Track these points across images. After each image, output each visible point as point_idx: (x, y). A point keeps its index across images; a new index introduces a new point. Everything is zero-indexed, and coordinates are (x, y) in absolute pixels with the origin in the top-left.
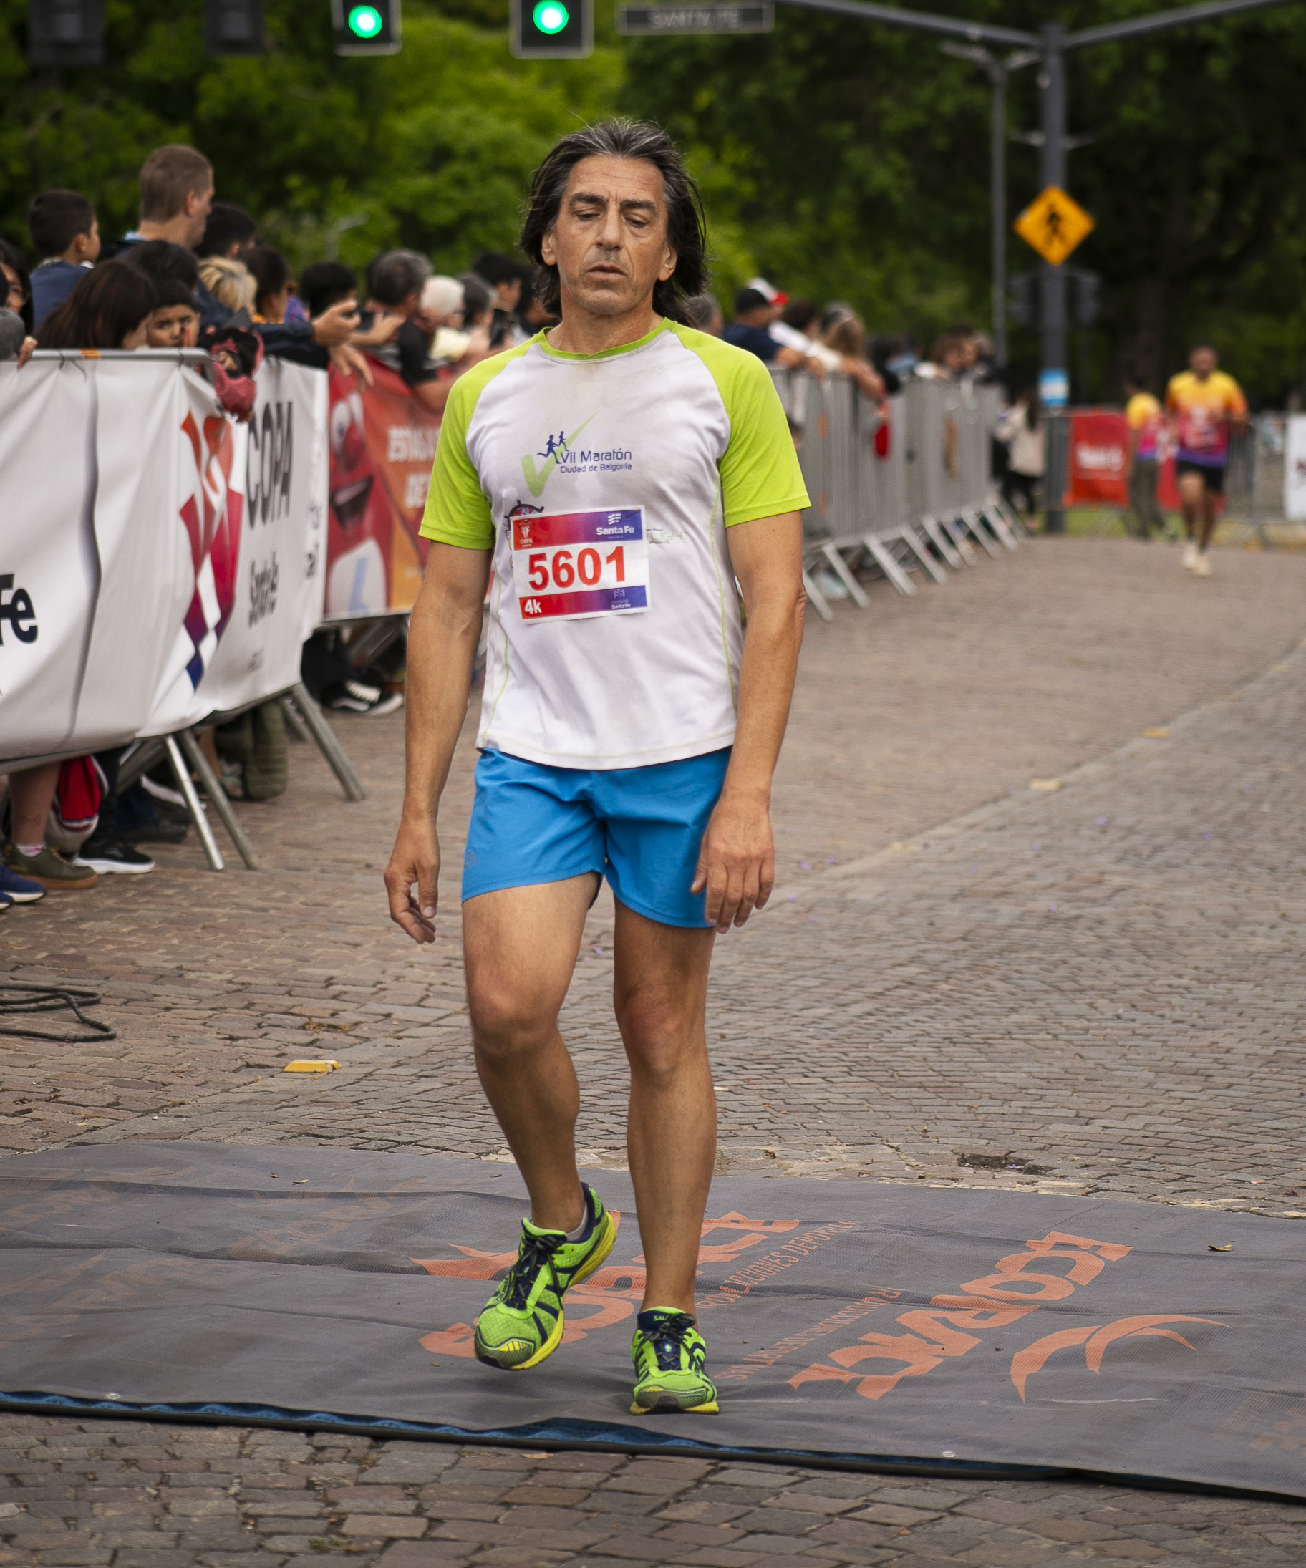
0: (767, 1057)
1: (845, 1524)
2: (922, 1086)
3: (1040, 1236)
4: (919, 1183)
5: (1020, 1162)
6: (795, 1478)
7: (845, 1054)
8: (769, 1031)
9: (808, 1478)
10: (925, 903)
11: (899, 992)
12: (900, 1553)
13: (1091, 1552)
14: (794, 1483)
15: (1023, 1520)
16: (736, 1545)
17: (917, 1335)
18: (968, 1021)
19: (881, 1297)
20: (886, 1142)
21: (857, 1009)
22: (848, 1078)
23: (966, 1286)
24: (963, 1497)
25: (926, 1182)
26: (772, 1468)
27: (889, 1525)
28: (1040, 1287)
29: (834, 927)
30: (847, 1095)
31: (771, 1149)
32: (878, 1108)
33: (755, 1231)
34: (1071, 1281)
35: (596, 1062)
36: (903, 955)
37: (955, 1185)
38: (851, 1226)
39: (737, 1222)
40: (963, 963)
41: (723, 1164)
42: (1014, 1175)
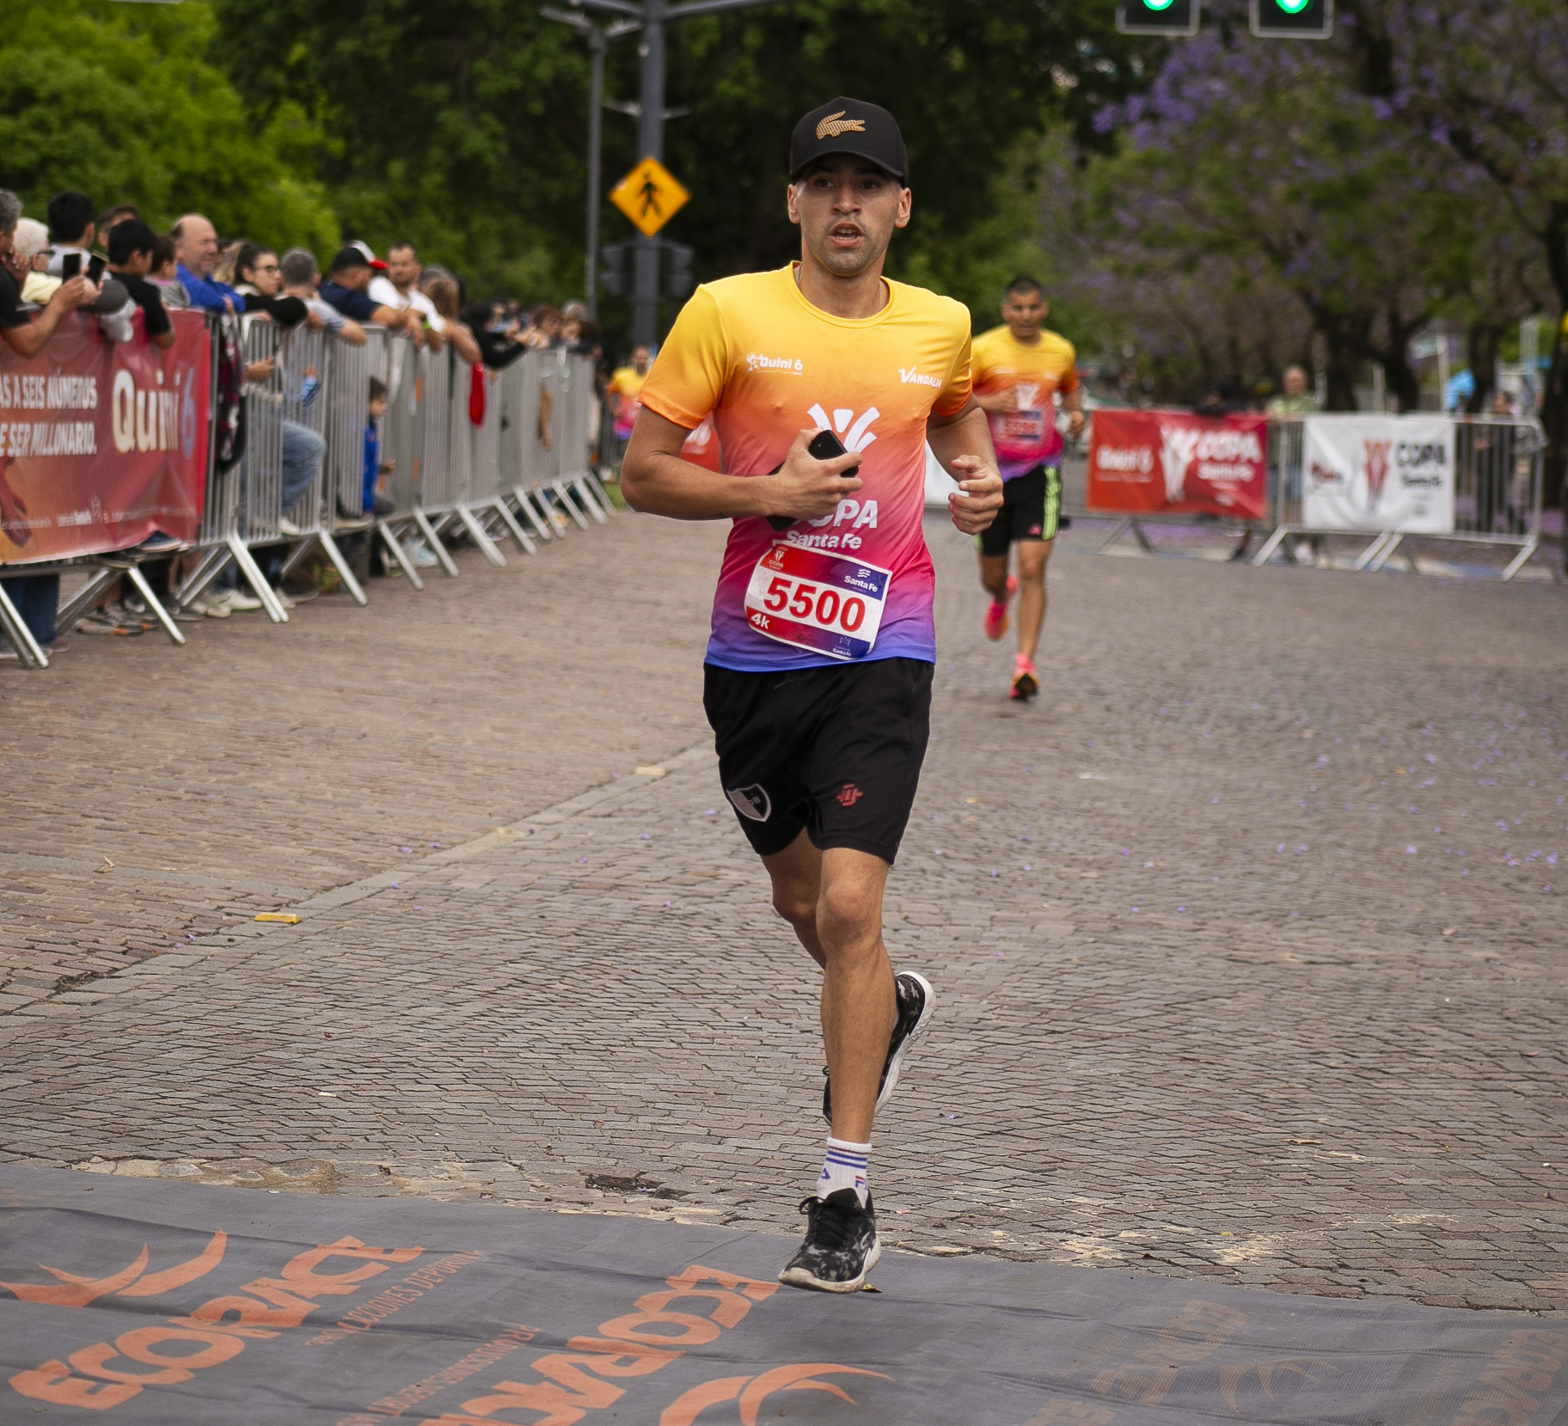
0: (376, 1060)
2: (543, 1097)
4: (546, 1207)
5: (651, 1184)
7: (459, 1058)
8: (377, 1031)
10: (534, 894)
11: (511, 990)
18: (586, 1026)
20: (507, 1159)
21: (469, 1009)
22: (464, 1086)
25: (553, 1206)
29: (440, 918)
30: (464, 1105)
31: (385, 1164)
32: (498, 1120)
35: (193, 1061)
36: (514, 949)
37: (584, 1209)
38: (478, 1256)
41: (334, 1180)
42: (646, 1198)
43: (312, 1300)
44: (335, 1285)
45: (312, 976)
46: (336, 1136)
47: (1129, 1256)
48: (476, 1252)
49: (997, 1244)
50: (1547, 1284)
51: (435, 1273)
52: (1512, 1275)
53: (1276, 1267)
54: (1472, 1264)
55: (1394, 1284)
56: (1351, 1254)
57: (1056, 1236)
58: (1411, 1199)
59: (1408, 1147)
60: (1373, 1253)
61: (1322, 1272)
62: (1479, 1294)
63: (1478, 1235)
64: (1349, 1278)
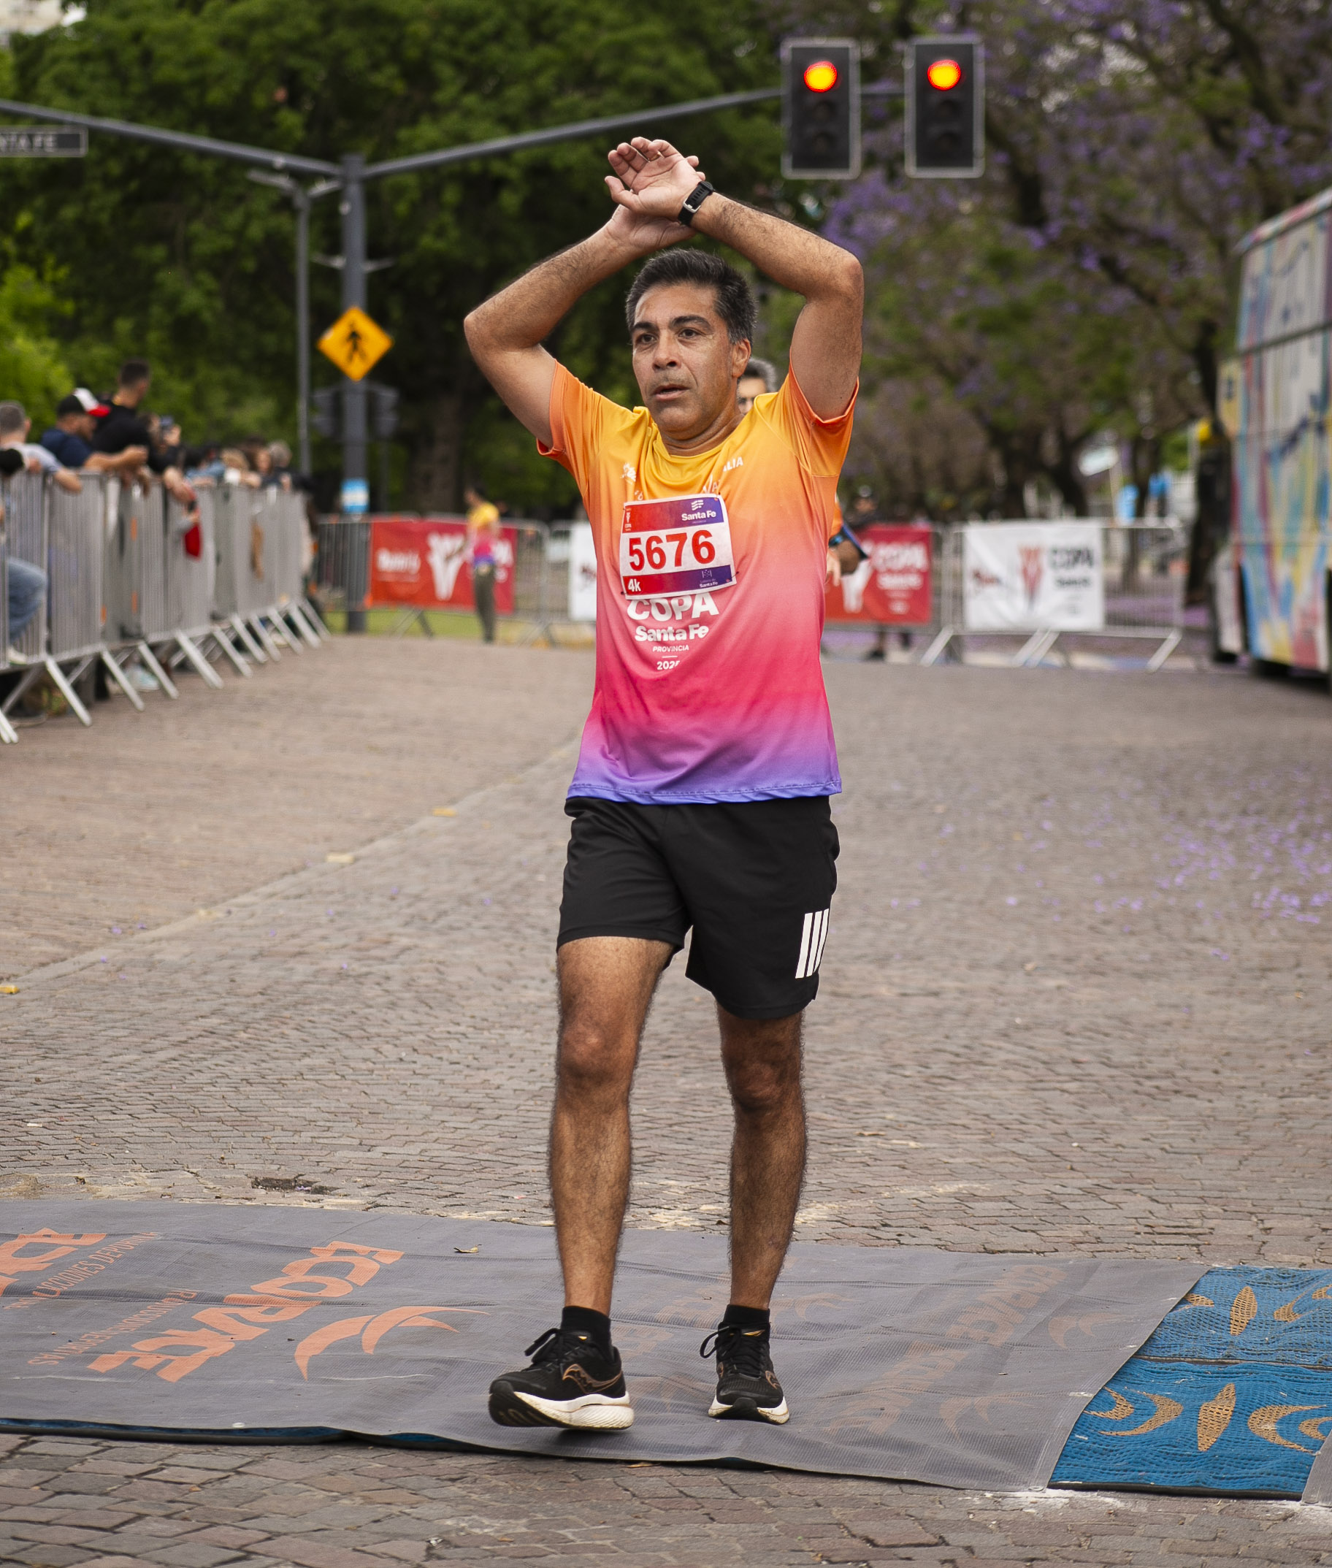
0: (79, 1097)
1: (141, 1484)
2: (220, 1120)
4: (216, 1202)
5: (308, 1183)
6: (98, 1448)
7: (151, 1094)
8: (81, 1075)
9: (110, 1448)
10: (227, 963)
11: (201, 1040)
12: (191, 1506)
13: (358, 1500)
14: (97, 1452)
15: (300, 1477)
16: (43, 1504)
17: (212, 1329)
18: (264, 1065)
19: (179, 1297)
20: (186, 1169)
21: (162, 1056)
22: (153, 1114)
23: (254, 1287)
24: (248, 1460)
25: (223, 1201)
26: (78, 1440)
27: (181, 1483)
28: (322, 1287)
29: (141, 985)
30: (151, 1129)
31: (80, 1176)
32: (179, 1139)
33: (65, 1245)
34: (350, 1282)
36: (205, 1008)
37: (248, 1203)
38: (155, 1236)
39: (49, 1236)
40: (261, 1014)
41: (37, 1188)
42: (302, 1194)
43: (12, 1276)
44: (30, 1264)
45: (26, 1034)
46: (40, 1156)
47: (705, 1223)
48: (152, 1233)
50: (1055, 1233)
51: (116, 1250)
52: (1027, 1227)
53: (828, 1228)
54: (995, 1221)
55: (926, 1237)
56: (893, 1216)
57: (646, 1211)
58: (953, 1175)
59: (960, 1135)
60: (913, 1214)
61: (866, 1230)
62: (995, 1242)
63: (1004, 1199)
64: (889, 1233)
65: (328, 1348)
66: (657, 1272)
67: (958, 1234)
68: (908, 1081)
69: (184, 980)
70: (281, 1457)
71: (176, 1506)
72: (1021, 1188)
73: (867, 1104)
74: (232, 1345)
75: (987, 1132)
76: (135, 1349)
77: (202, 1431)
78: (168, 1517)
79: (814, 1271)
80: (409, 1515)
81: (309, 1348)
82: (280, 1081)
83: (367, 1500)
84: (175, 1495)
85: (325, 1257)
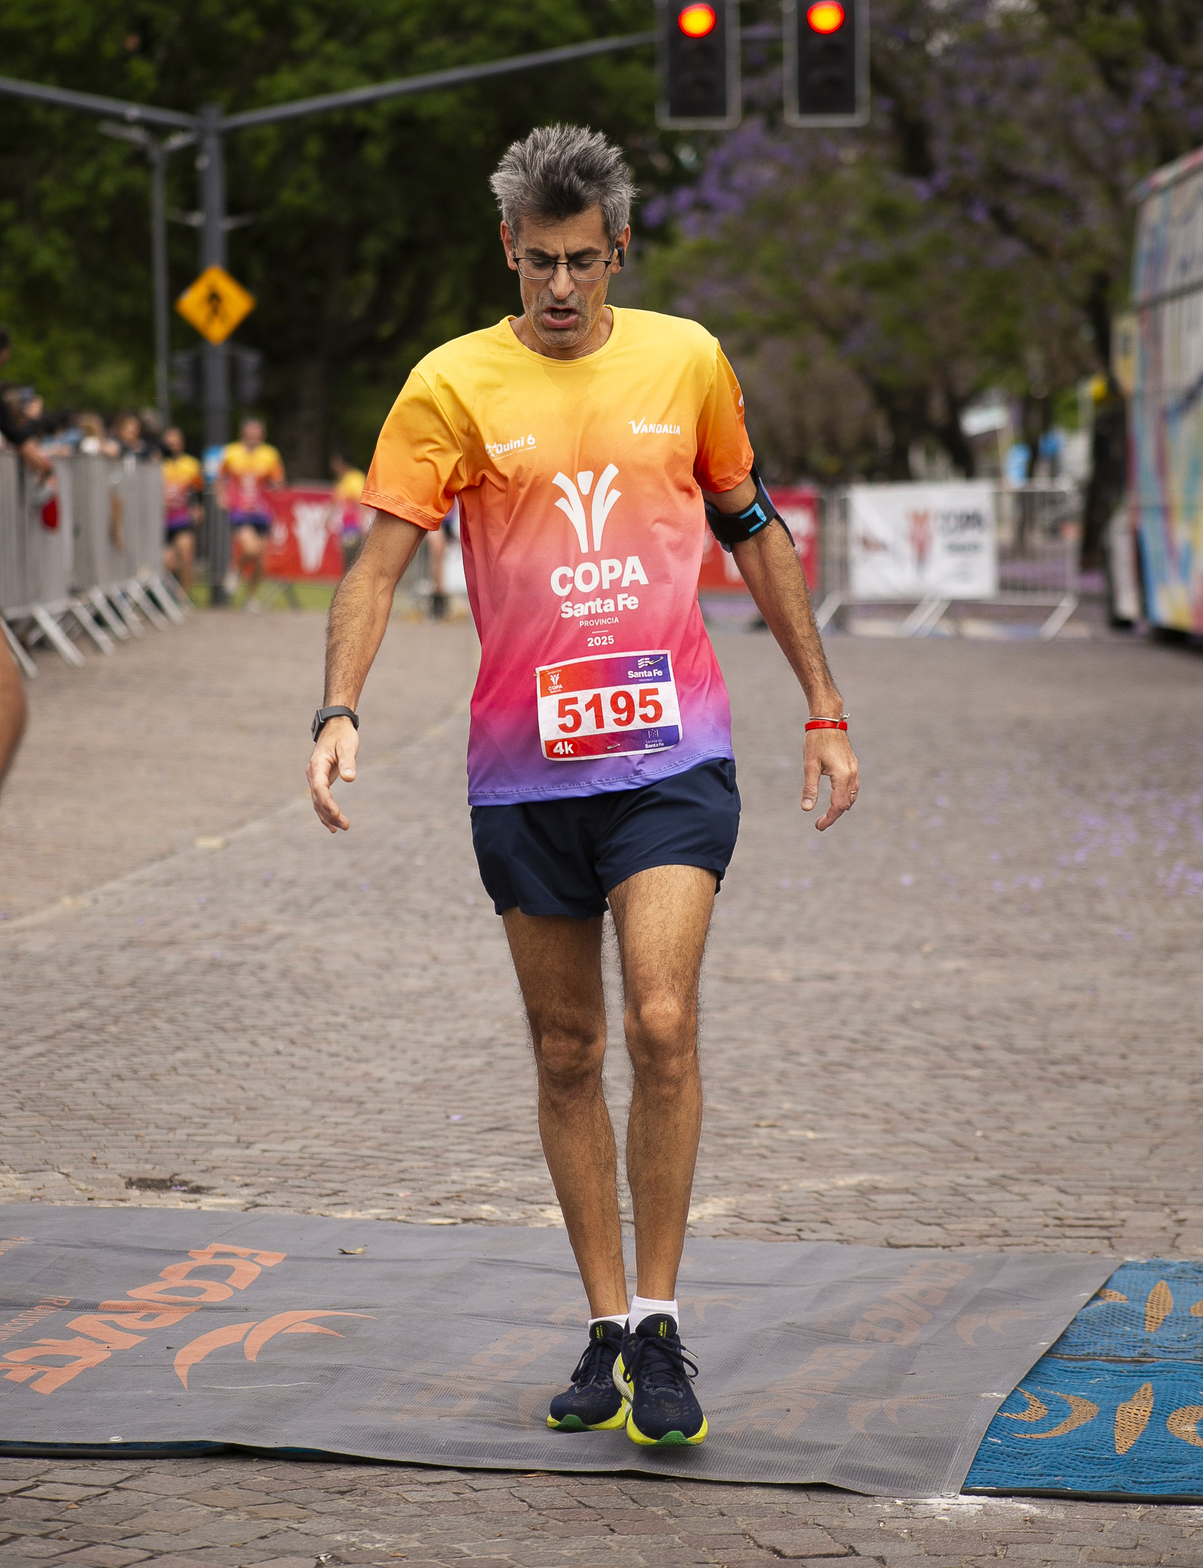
1: (16, 1502)
2: (91, 1118)
3: (202, 1247)
4: (89, 1204)
5: (184, 1183)
7: (18, 1091)
10: (94, 953)
11: (69, 1034)
12: (68, 1524)
13: (244, 1516)
15: (182, 1492)
17: (87, 1337)
18: (135, 1060)
19: (52, 1305)
20: (55, 1169)
21: (28, 1051)
22: (21, 1113)
23: (131, 1293)
24: (128, 1474)
25: (95, 1203)
27: (58, 1501)
28: (202, 1291)
30: (19, 1128)
32: (49, 1139)
34: (229, 1285)
36: (73, 1000)
37: (122, 1204)
38: (25, 1241)
40: (131, 1006)
42: (178, 1194)
48: (22, 1238)
49: (484, 1215)
50: (961, 1226)
52: (931, 1221)
53: (726, 1223)
54: (898, 1214)
55: (827, 1232)
56: (792, 1210)
57: (536, 1207)
58: (854, 1166)
59: (860, 1125)
60: (813, 1208)
61: (765, 1225)
62: (899, 1236)
63: (906, 1191)
64: (788, 1228)
65: (209, 1355)
66: (549, 1271)
67: (862, 1228)
68: (804, 1069)
69: (50, 972)
70: (162, 1471)
71: (52, 1526)
72: (924, 1180)
73: (762, 1094)
74: (108, 1354)
75: (887, 1121)
76: (7, 1360)
77: (78, 1445)
78: (45, 1536)
79: (712, 1270)
80: (296, 1530)
81: (188, 1357)
82: (153, 1077)
83: (254, 1516)
84: (50, 1513)
85: (203, 1259)
